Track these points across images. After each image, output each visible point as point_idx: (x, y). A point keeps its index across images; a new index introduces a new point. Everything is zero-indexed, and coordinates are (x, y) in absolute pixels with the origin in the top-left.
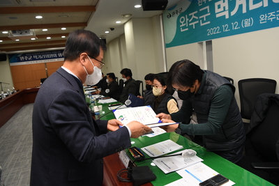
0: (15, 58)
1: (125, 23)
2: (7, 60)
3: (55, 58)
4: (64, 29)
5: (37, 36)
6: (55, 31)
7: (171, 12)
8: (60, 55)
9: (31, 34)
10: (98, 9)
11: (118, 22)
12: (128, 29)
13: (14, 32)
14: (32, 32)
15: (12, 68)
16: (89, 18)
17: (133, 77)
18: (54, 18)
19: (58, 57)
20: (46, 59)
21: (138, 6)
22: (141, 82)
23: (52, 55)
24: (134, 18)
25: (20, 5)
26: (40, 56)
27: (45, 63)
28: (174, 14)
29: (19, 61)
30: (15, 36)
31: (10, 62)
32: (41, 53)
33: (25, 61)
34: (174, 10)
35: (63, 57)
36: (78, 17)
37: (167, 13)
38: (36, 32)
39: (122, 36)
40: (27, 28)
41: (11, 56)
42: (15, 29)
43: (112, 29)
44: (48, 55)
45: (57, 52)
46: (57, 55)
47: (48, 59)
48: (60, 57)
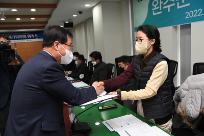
1: (93, 7)
3: (25, 39)
4: (33, 10)
5: (6, 16)
6: (24, 11)
8: (29, 36)
11: (87, 5)
12: (97, 13)
19: (27, 38)
20: (16, 39)
23: (22, 36)
26: (10, 37)
27: (15, 43)
32: (11, 34)
35: (32, 38)
38: (5, 12)
39: (91, 19)
43: (80, 13)
44: (18, 36)
45: (27, 33)
46: (27, 36)
47: (18, 39)
48: (30, 38)
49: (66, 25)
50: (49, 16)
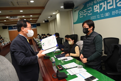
0: (11, 28)
1: (57, 14)
2: (8, 28)
4: (31, 16)
5: (20, 19)
6: (27, 17)
7: (76, 9)
9: (18, 18)
10: (46, 8)
11: (54, 13)
12: (58, 16)
13: (11, 17)
14: (18, 17)
15: (9, 32)
16: (42, 12)
17: (60, 36)
18: (28, 11)
21: (62, 7)
22: (63, 38)
24: (60, 12)
25: (14, 7)
28: (77, 10)
29: (12, 29)
30: (11, 19)
31: (9, 29)
33: (15, 29)
34: (77, 9)
36: (37, 11)
37: (74, 10)
38: (20, 17)
39: (55, 19)
40: (16, 15)
41: (9, 27)
42: (11, 16)
43: (51, 16)
49: (45, 21)
50: (38, 18)
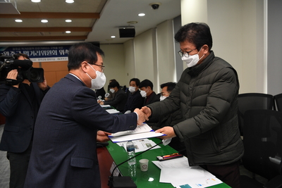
3: (55, 56)
8: (62, 52)
19: (59, 55)
20: (42, 56)
23: (50, 52)
26: (33, 53)
27: (40, 63)
32: (35, 48)
35: (66, 55)
44: (45, 52)
45: (58, 47)
46: (58, 52)
47: (44, 56)
48: (62, 56)
